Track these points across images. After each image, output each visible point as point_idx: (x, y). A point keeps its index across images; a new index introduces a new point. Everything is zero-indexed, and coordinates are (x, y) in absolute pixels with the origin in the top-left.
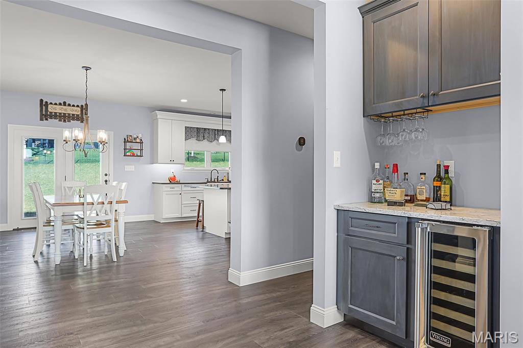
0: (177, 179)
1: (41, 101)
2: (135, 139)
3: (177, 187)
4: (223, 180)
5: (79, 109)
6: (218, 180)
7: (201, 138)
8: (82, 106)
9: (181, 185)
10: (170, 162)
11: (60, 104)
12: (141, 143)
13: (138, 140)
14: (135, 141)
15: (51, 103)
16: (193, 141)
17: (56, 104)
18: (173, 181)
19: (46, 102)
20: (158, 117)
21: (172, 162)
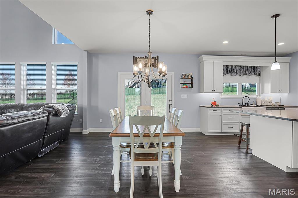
0: (217, 103)
1: (134, 57)
2: (188, 76)
3: (219, 110)
4: (252, 104)
5: (153, 60)
6: (248, 105)
7: (234, 73)
8: (155, 57)
9: (221, 108)
10: (212, 91)
11: (143, 58)
12: (192, 79)
13: (190, 77)
14: (188, 78)
15: (139, 58)
16: (228, 76)
17: (141, 58)
18: (214, 105)
19: (136, 57)
20: (204, 60)
21: (214, 91)
